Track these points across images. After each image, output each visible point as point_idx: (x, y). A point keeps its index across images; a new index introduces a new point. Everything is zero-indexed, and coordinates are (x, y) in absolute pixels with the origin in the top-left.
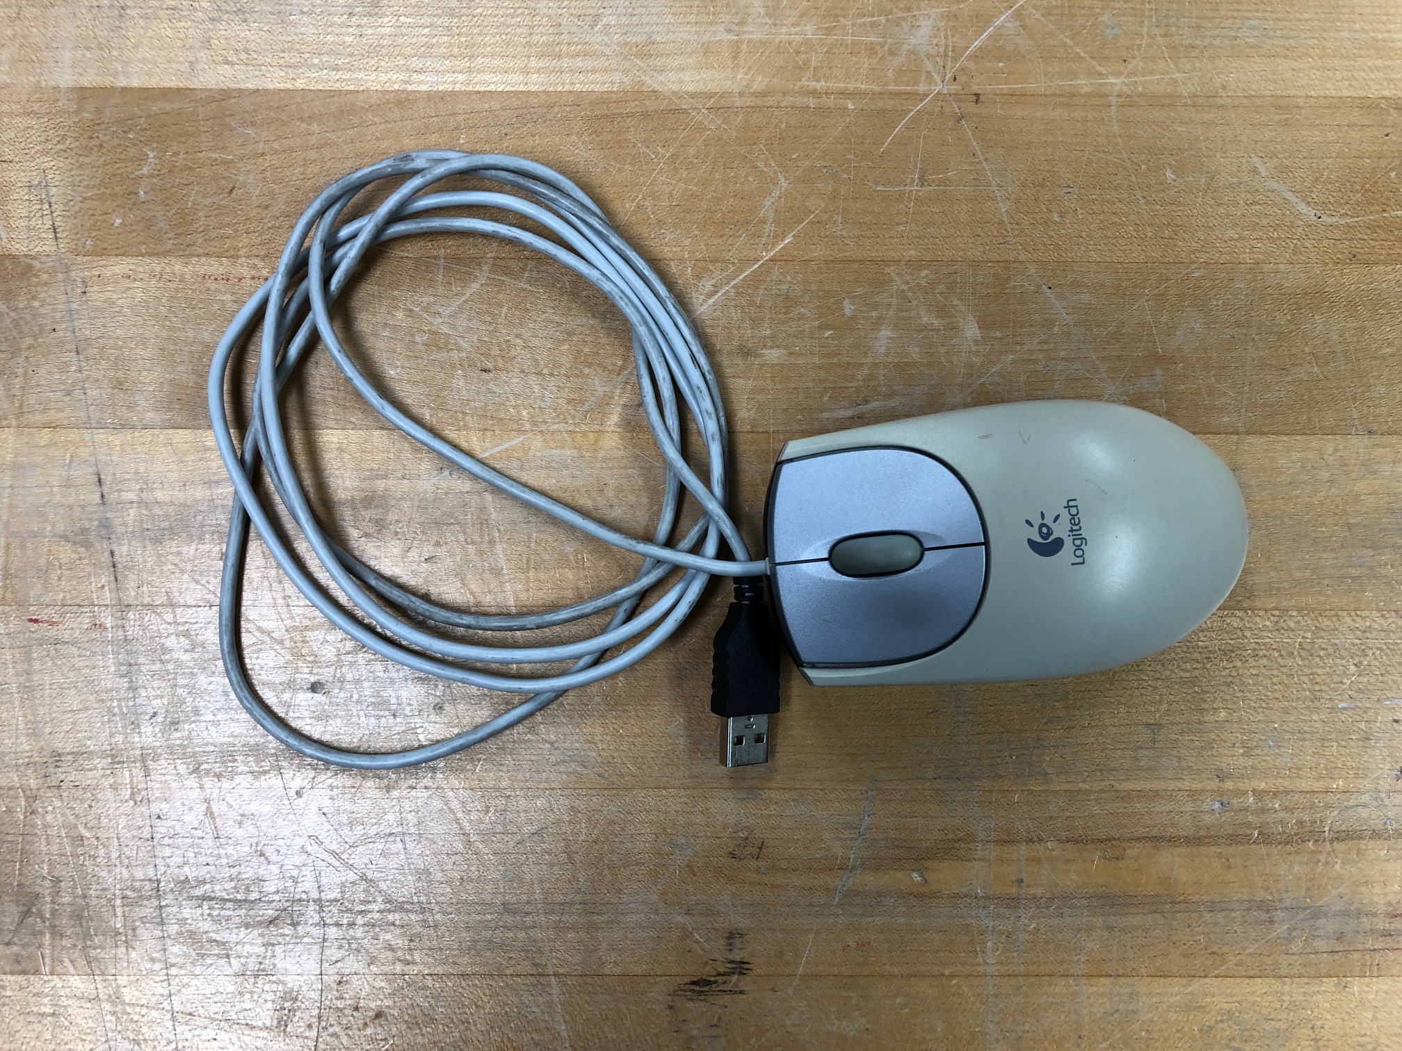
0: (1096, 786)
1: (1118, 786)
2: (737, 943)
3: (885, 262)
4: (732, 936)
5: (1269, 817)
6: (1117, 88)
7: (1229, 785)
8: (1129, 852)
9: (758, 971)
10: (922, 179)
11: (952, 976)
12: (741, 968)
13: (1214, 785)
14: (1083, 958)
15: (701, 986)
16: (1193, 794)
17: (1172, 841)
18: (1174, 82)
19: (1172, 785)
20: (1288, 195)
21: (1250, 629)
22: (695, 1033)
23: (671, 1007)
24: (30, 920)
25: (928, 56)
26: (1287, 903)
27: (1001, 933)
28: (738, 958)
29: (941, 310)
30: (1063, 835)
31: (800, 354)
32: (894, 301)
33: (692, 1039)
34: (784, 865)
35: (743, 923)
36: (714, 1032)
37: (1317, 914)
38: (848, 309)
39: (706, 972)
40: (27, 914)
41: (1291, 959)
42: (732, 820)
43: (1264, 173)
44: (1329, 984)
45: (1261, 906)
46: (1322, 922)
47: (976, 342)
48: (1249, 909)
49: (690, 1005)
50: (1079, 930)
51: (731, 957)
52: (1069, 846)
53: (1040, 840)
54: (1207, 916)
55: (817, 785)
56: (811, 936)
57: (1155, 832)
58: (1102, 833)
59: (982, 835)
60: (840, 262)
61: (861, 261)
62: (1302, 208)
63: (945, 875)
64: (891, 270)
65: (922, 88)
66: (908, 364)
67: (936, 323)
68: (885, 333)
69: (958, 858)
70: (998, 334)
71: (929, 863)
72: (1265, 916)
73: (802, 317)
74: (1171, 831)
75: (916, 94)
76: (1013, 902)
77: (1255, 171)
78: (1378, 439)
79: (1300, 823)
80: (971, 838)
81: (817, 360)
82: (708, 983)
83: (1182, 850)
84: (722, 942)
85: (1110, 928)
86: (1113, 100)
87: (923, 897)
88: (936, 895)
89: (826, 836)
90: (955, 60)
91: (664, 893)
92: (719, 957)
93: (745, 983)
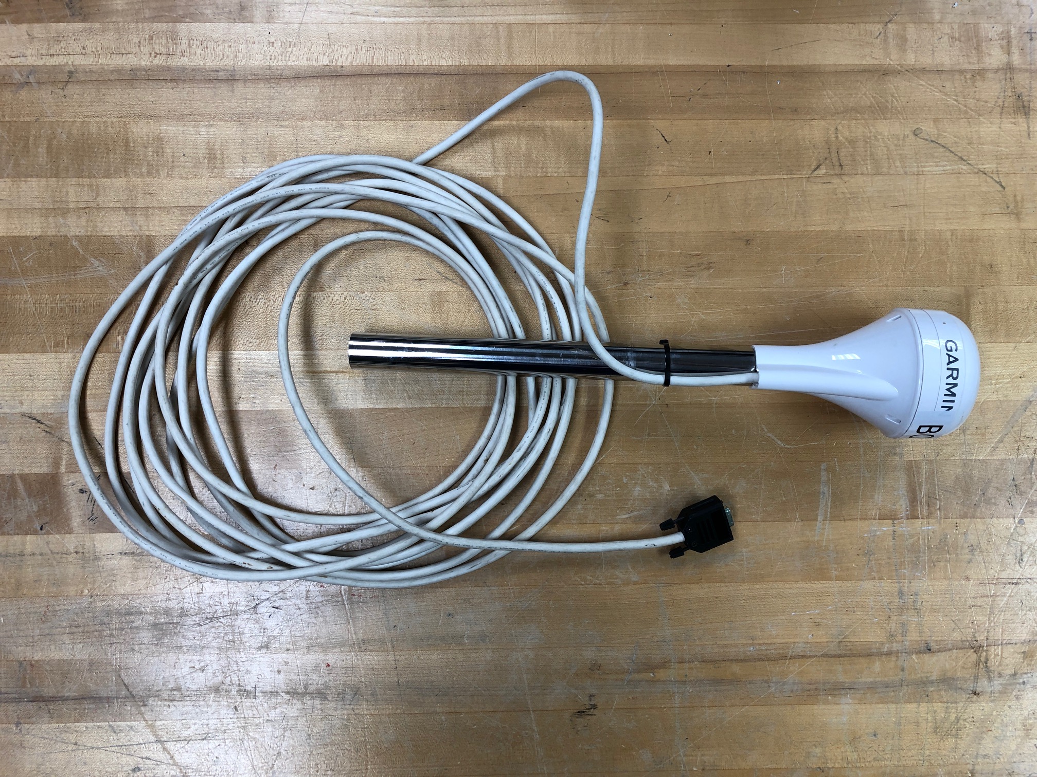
0: (711, 643)
1: (718, 643)
2: (592, 698)
3: (637, 464)
4: (591, 696)
5: (768, 652)
6: (715, 402)
7: (755, 642)
8: (723, 665)
9: (600, 708)
10: (649, 434)
11: (665, 708)
12: (594, 707)
13: (751, 642)
14: (707, 701)
15: (581, 713)
16: (743, 645)
17: (737, 661)
18: (735, 399)
19: (737, 642)
20: (774, 438)
21: (762, 589)
22: (579, 729)
23: (571, 720)
24: (357, 696)
25: (650, 391)
26: (774, 680)
27: (680, 693)
28: (593, 704)
29: (656, 480)
30: (700, 659)
31: (609, 496)
32: (640, 477)
33: (579, 731)
34: (608, 672)
35: (594, 692)
36: (586, 728)
37: (784, 684)
38: (625, 480)
39: (582, 708)
40: (356, 694)
41: (776, 699)
42: (590, 657)
43: (766, 430)
44: (789, 707)
45: (766, 682)
46: (785, 687)
47: (668, 491)
48: (762, 683)
49: (577, 719)
50: (706, 691)
51: (591, 703)
52: (703, 663)
53: (693, 662)
54: (748, 686)
55: (618, 645)
56: (617, 695)
57: (731, 658)
58: (713, 659)
59: (673, 660)
60: (622, 464)
61: (629, 464)
62: (779, 442)
63: (661, 674)
64: (639, 466)
65: (648, 402)
66: (645, 499)
67: (655, 485)
68: (638, 488)
69: (665, 668)
70: (676, 488)
71: (656, 670)
72: (766, 685)
73: (609, 483)
74: (737, 658)
75: (646, 405)
76: (684, 683)
77: (762, 430)
78: (805, 523)
79: (779, 653)
80: (669, 661)
81: (615, 498)
82: (584, 712)
83: (740, 664)
84: (587, 698)
85: (716, 690)
86: (714, 405)
87: (653, 682)
88: (658, 681)
89: (621, 662)
90: (659, 392)
91: (568, 683)
92: (586, 703)
93: (595, 712)
